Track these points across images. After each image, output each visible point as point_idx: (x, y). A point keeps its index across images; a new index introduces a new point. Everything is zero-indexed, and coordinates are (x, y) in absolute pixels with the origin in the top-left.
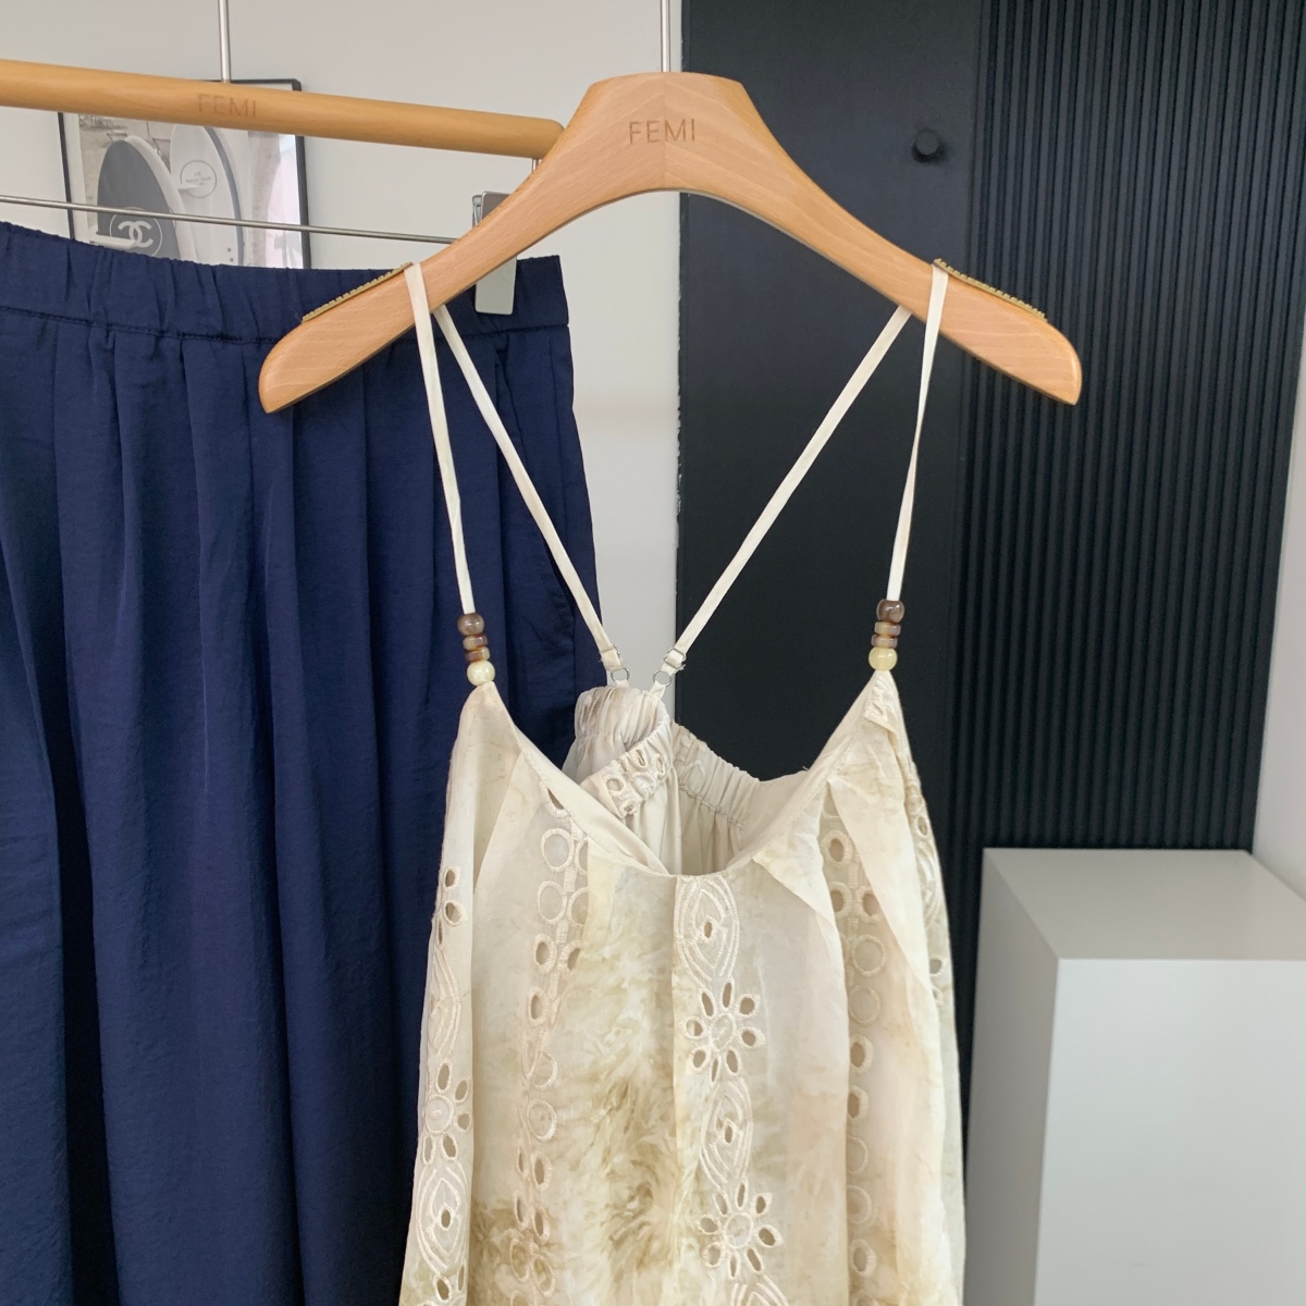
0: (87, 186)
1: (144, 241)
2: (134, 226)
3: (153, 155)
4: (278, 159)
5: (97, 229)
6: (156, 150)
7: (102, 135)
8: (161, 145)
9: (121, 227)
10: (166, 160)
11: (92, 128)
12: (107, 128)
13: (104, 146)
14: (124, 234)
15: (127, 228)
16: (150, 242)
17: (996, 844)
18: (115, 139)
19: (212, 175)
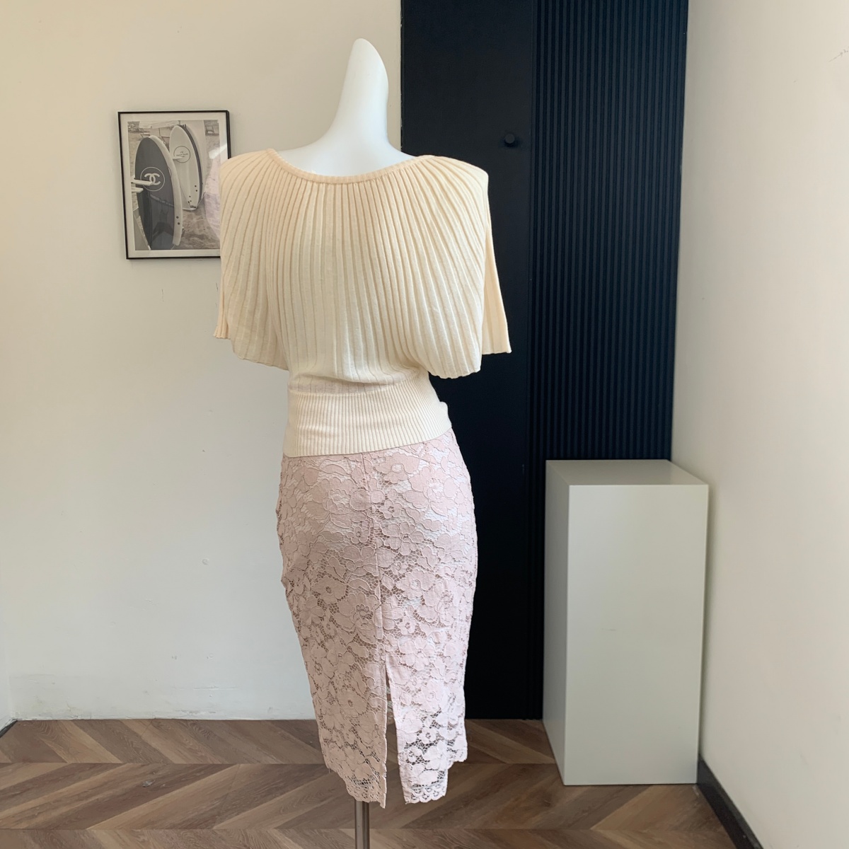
0: (130, 157)
1: (156, 182)
2: (152, 175)
3: (162, 144)
4: (218, 145)
5: (134, 176)
6: (162, 142)
7: (139, 135)
8: (165, 139)
9: (146, 176)
10: (168, 148)
11: (134, 132)
12: (141, 132)
13: (139, 140)
14: (147, 179)
15: (149, 176)
16: (159, 182)
17: (552, 458)
18: (145, 137)
19: (188, 153)
